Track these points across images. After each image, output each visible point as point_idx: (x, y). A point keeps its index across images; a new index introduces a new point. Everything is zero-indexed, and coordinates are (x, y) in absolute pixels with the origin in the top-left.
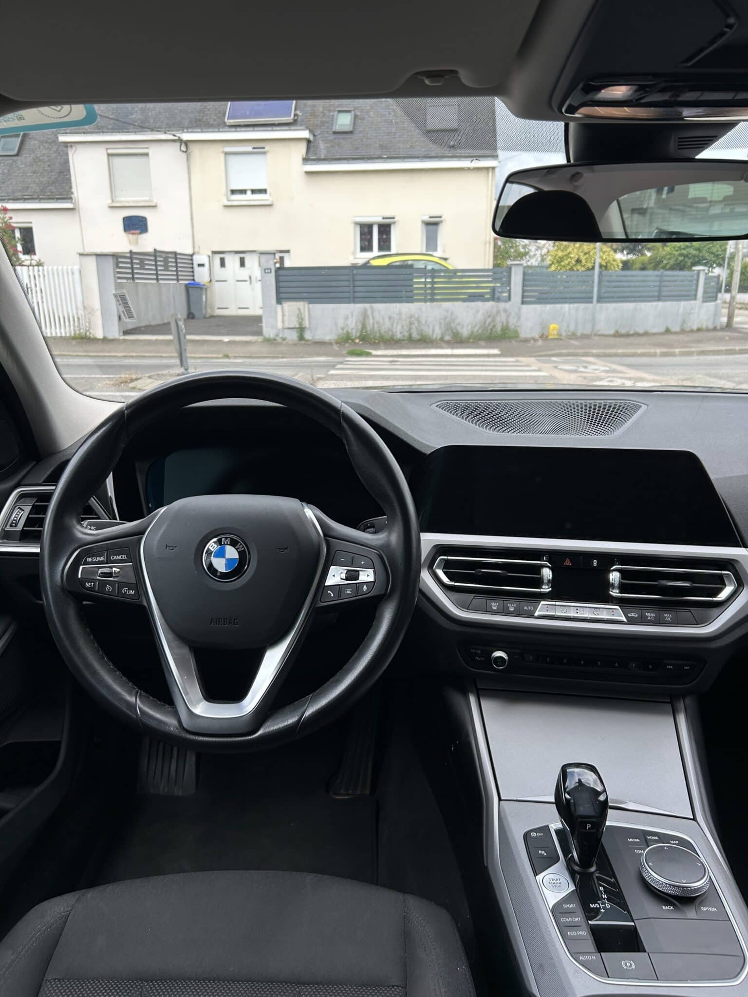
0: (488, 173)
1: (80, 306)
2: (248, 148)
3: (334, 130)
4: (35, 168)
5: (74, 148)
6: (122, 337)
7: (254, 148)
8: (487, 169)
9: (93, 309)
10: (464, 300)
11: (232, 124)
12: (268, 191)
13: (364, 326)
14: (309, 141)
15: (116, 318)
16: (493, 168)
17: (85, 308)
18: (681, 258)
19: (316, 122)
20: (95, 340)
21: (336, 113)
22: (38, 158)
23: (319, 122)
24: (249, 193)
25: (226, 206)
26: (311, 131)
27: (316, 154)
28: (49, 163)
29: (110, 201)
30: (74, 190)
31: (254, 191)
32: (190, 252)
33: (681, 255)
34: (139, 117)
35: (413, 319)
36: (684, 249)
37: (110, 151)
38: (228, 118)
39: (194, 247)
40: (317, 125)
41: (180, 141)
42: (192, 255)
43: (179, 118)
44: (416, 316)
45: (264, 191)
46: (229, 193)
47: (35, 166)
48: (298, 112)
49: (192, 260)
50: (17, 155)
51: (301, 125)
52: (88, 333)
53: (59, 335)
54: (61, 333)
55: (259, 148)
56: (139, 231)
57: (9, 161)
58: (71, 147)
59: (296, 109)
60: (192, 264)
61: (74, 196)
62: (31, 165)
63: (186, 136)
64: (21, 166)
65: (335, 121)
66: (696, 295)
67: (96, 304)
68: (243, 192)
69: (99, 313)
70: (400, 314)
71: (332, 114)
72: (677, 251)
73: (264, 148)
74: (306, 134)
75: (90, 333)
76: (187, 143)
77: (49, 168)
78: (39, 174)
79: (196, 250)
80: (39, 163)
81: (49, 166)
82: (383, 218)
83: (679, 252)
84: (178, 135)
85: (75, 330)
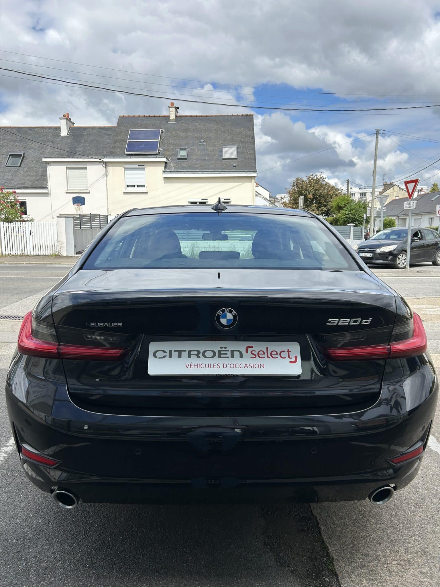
0: (252, 179)
1: (56, 240)
2: (137, 166)
3: (178, 158)
4: (29, 173)
5: (50, 164)
6: (76, 255)
7: (139, 166)
8: (252, 177)
9: (62, 242)
10: (240, 240)
11: (128, 154)
12: (146, 186)
13: (193, 251)
14: (166, 163)
15: (73, 246)
16: (254, 177)
17: (58, 242)
18: (346, 219)
19: (169, 154)
20: (63, 257)
21: (179, 149)
22: (30, 168)
23: (171, 154)
24: (136, 187)
25: (124, 193)
26: (167, 158)
27: (169, 169)
28: (36, 171)
29: (66, 189)
30: (48, 184)
31: (138, 186)
32: (107, 215)
33: (346, 217)
34: (81, 149)
35: (215, 248)
36: (347, 215)
37: (67, 166)
38: (126, 152)
39: (108, 212)
40: (170, 155)
41: (103, 162)
42: (107, 216)
43: (102, 150)
44: (217, 247)
45: (143, 186)
46: (126, 186)
47: (28, 172)
48: (160, 149)
49: (107, 218)
50: (19, 167)
51: (162, 156)
52: (59, 254)
53: (45, 254)
54: (46, 253)
55: (142, 166)
56: (80, 204)
57: (16, 169)
58: (48, 164)
59: (159, 147)
60: (107, 220)
61: (49, 187)
62: (27, 172)
63: (106, 160)
64: (21, 172)
65: (178, 153)
66: (350, 237)
67: (64, 240)
68: (134, 186)
69: (65, 244)
70: (209, 245)
71: (177, 150)
72: (344, 215)
73: (144, 166)
74: (164, 160)
75: (60, 253)
76: (106, 163)
77: (35, 173)
78: (31, 176)
79: (109, 213)
80: (31, 171)
81: (36, 172)
82: (202, 200)
83: (345, 216)
84: (102, 159)
85: (52, 252)
